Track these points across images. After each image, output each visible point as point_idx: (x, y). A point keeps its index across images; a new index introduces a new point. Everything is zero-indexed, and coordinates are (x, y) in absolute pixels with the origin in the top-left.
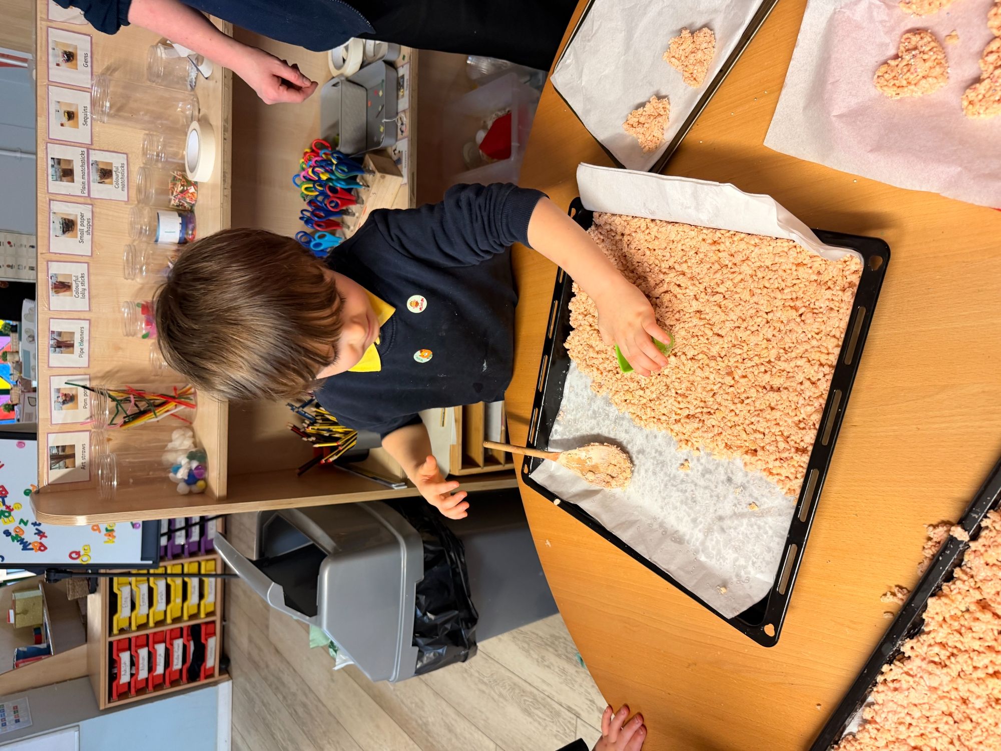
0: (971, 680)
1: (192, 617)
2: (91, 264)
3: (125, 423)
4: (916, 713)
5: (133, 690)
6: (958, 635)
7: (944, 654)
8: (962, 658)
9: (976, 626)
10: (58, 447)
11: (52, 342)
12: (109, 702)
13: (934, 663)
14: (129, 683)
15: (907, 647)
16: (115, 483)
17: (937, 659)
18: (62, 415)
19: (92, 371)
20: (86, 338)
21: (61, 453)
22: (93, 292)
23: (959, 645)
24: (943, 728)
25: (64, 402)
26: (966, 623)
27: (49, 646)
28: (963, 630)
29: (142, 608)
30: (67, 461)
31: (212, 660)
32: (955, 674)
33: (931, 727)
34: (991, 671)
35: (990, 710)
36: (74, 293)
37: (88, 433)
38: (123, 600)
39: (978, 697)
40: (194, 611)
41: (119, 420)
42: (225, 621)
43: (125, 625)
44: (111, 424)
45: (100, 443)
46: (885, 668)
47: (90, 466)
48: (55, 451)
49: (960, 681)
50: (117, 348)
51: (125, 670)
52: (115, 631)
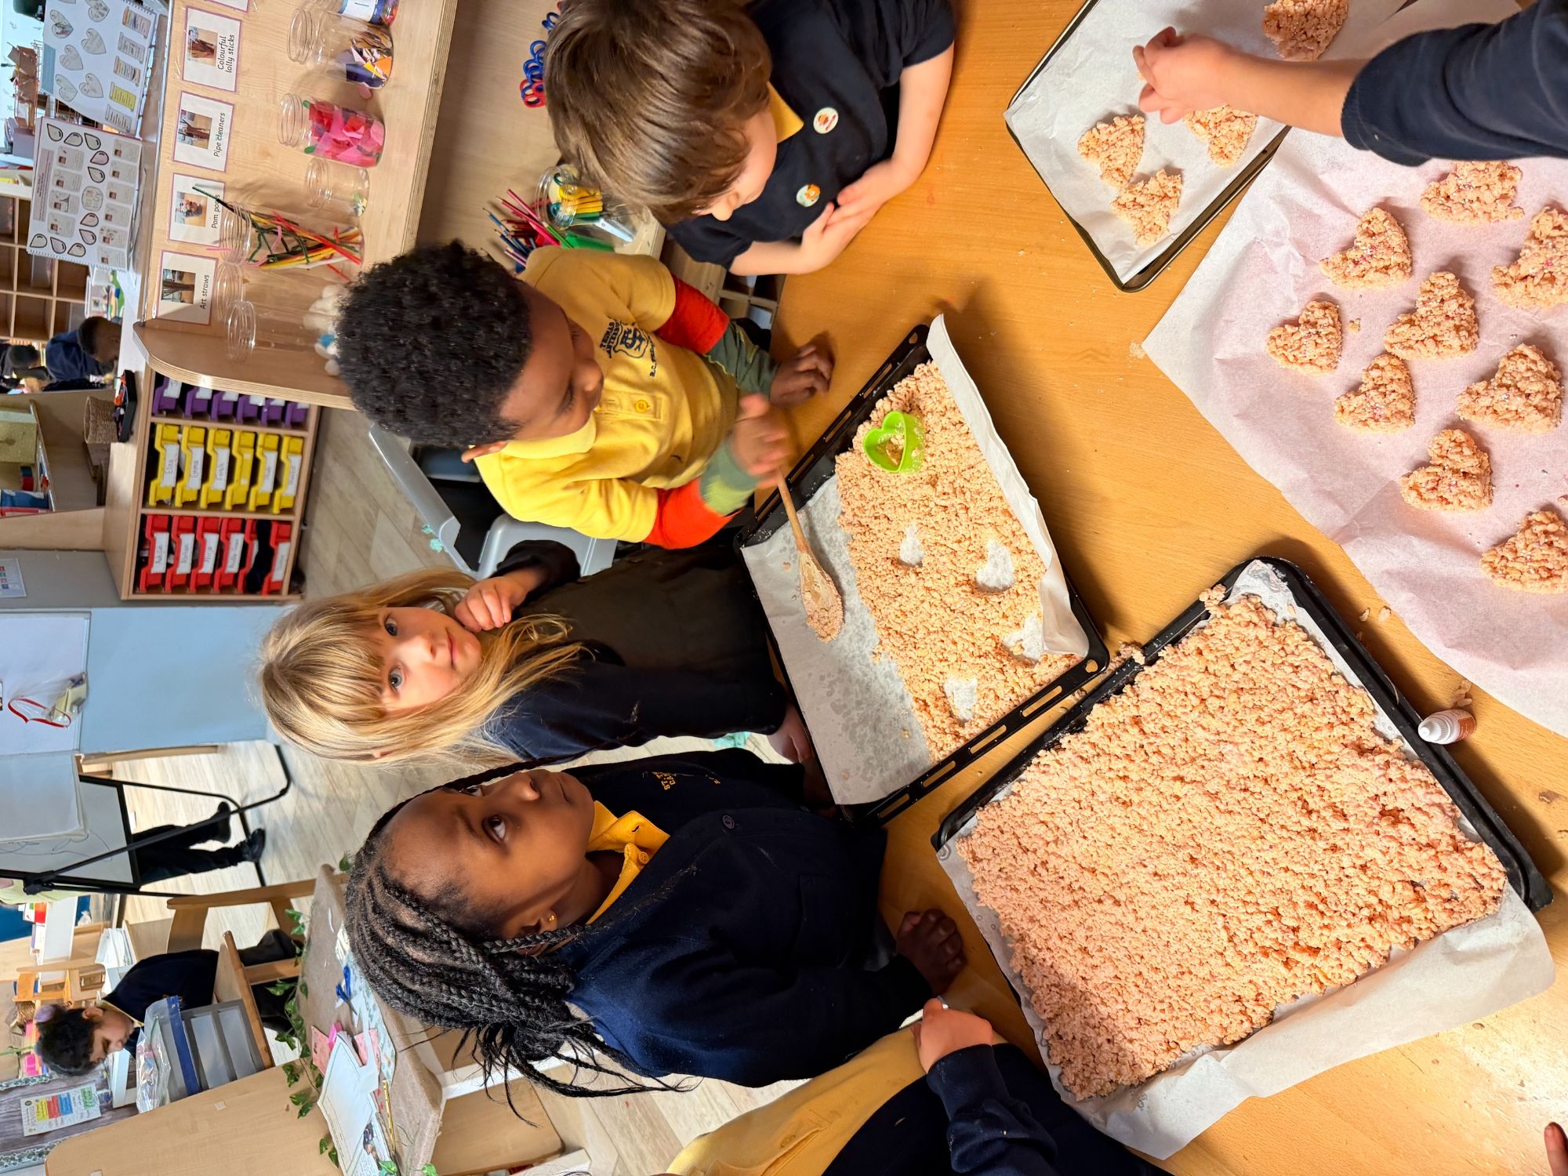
0: (1103, 778)
1: (260, 508)
2: (244, 24)
3: (268, 263)
4: (1053, 795)
5: (168, 585)
6: (1107, 740)
7: (1092, 752)
8: (1104, 759)
9: (1125, 737)
10: (174, 272)
11: (182, 126)
12: (134, 592)
13: (1082, 758)
14: (164, 575)
15: (1066, 739)
16: (253, 343)
17: (1085, 756)
18: (183, 230)
19: (229, 179)
20: (226, 130)
21: (177, 281)
22: (245, 66)
23: (1105, 748)
24: (1069, 810)
25: (188, 213)
26: (1118, 732)
27: (47, 497)
28: (1113, 737)
29: (192, 479)
30: (185, 293)
31: (280, 572)
32: (1093, 770)
33: (1061, 808)
34: (1121, 774)
35: (1108, 804)
36: (218, 62)
37: (214, 262)
38: (167, 463)
39: (1104, 792)
40: (265, 501)
41: (262, 255)
42: (305, 525)
43: (166, 497)
44: (250, 259)
45: (232, 279)
46: (1041, 753)
47: (212, 306)
48: (169, 277)
49: (1095, 776)
50: (266, 154)
51: (160, 557)
52: (152, 501)
